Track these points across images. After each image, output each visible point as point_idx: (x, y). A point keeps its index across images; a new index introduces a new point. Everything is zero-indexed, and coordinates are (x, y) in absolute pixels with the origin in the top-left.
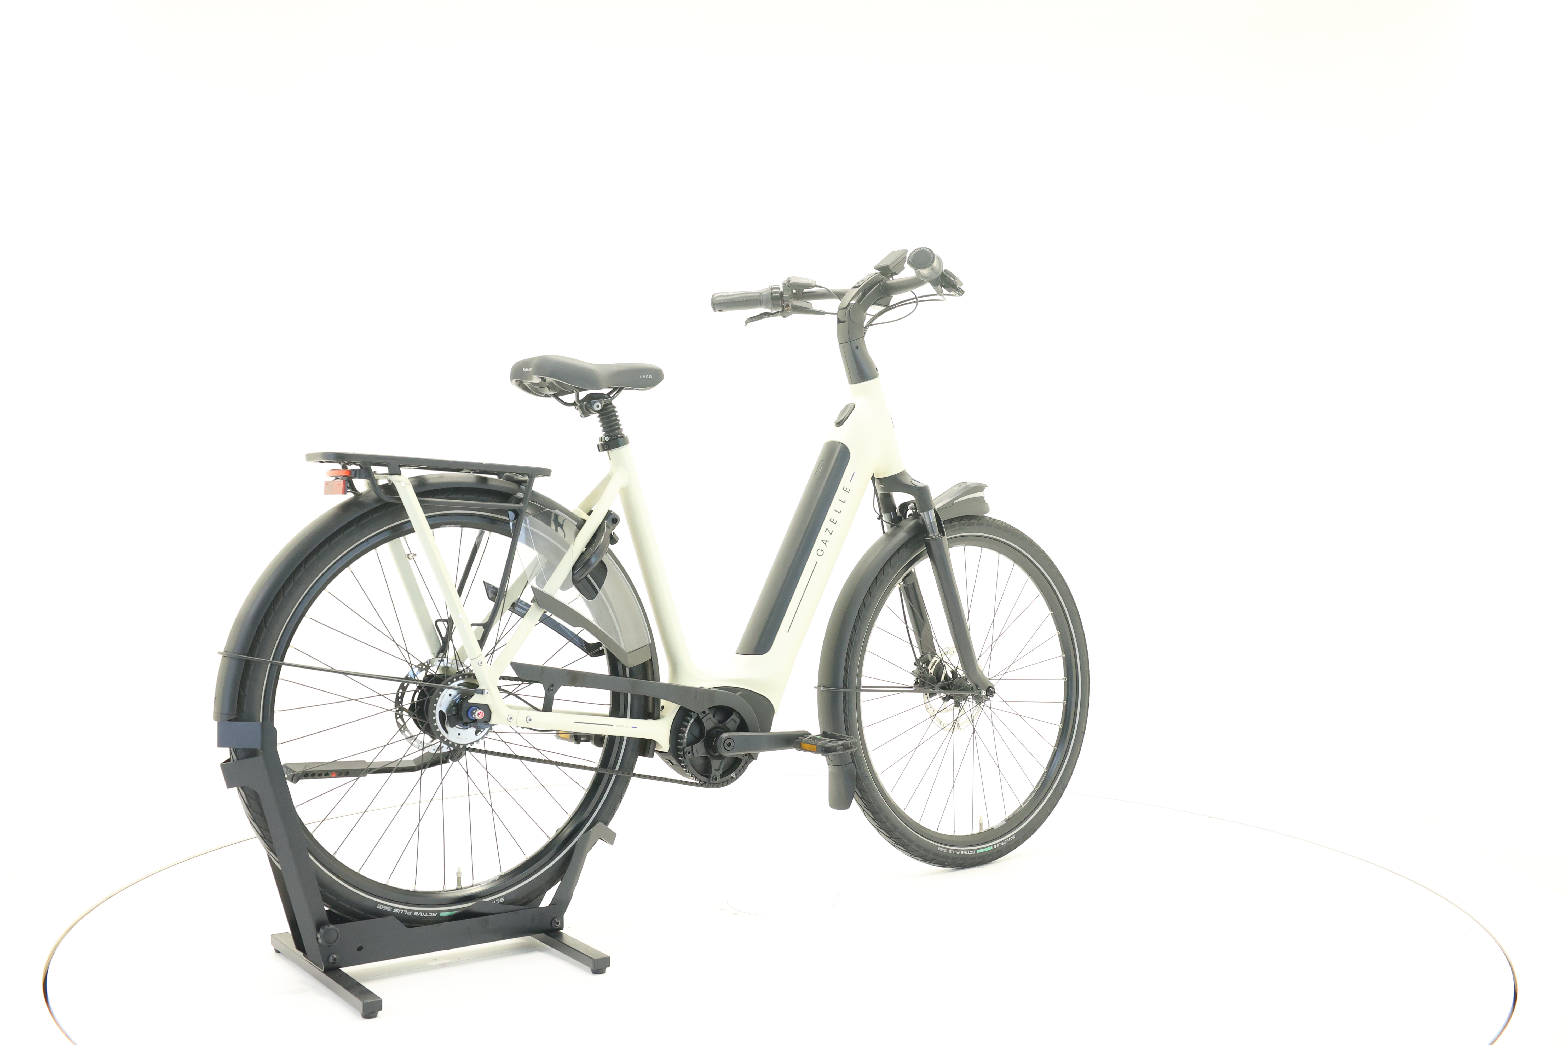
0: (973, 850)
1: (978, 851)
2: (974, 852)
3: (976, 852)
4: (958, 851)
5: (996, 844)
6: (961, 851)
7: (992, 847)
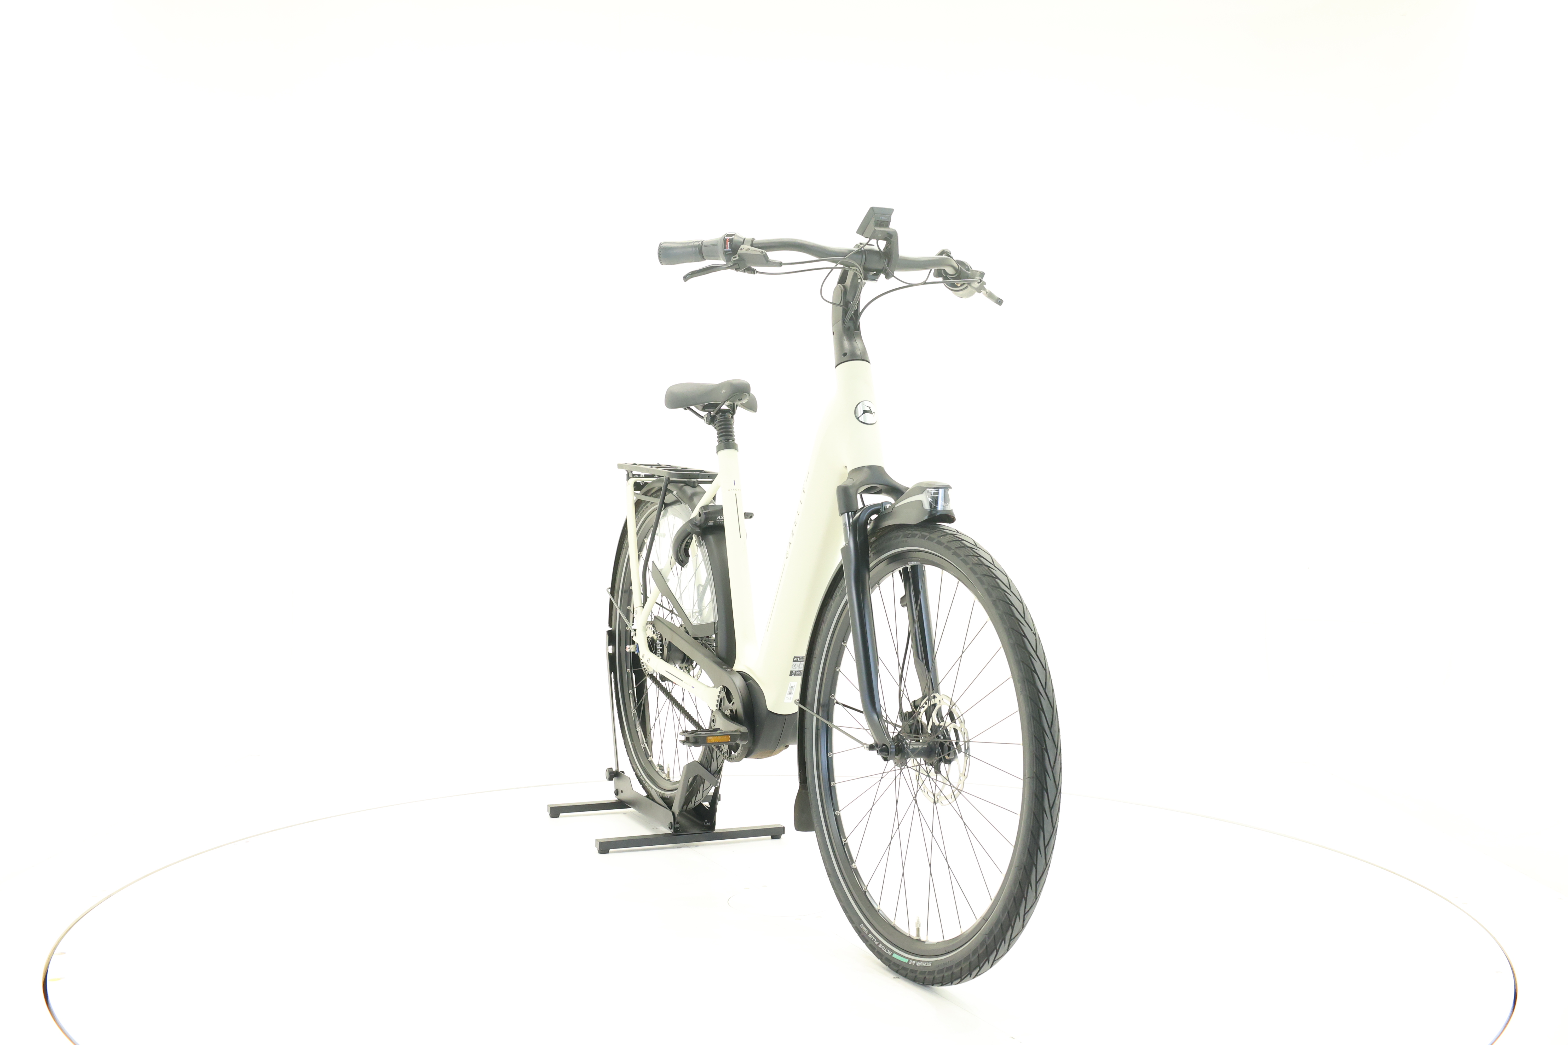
0: (891, 950)
1: (895, 956)
2: (890, 953)
3: (892, 954)
4: (878, 940)
5: (913, 960)
6: (880, 942)
7: (908, 960)
